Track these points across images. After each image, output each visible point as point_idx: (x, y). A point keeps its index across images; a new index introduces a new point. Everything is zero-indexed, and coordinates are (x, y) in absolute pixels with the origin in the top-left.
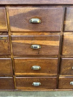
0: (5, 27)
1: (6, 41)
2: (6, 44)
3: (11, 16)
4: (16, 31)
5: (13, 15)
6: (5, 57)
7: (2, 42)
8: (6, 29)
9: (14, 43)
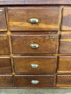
0: (57, 26)
1: (55, 40)
2: (55, 43)
3: (65, 15)
4: (67, 30)
5: (67, 15)
6: (50, 56)
7: (51, 41)
8: (57, 28)
9: (62, 41)
